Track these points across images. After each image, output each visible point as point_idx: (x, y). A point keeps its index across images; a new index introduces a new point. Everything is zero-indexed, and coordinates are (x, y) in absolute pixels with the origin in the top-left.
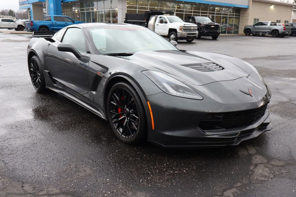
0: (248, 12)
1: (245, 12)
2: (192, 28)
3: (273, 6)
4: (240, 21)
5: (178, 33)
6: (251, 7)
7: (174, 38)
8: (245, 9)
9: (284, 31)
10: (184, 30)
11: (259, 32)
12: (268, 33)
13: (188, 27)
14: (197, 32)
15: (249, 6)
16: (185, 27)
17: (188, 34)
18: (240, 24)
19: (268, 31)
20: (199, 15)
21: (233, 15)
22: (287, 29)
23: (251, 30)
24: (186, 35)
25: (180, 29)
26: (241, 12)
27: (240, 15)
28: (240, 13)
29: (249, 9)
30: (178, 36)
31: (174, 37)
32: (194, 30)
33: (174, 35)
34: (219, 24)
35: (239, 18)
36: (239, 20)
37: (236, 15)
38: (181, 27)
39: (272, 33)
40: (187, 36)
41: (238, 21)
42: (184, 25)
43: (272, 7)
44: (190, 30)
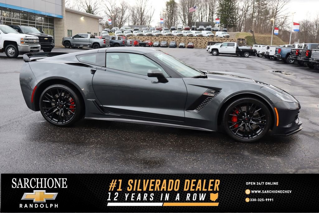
0: (62, 22)
1: (59, 22)
2: (35, 40)
3: (83, 17)
4: (55, 32)
5: (18, 46)
6: (65, 17)
7: (14, 53)
8: (59, 19)
9: (104, 44)
10: (26, 43)
11: (79, 45)
12: (89, 46)
13: (30, 39)
14: (39, 45)
15: (63, 16)
16: (27, 39)
17: (31, 48)
18: (55, 35)
19: (88, 43)
20: (27, 25)
21: (47, 25)
22: (107, 42)
23: (71, 42)
24: (29, 49)
25: (22, 42)
26: (55, 22)
27: (54, 25)
28: (53, 23)
29: (63, 19)
30: (19, 50)
31: (13, 51)
32: (37, 43)
33: (13, 49)
34: (52, 36)
35: (53, 28)
36: (54, 30)
37: (50, 25)
38: (21, 39)
39: (94, 46)
40: (31, 50)
41: (52, 32)
42: (26, 37)
43: (82, 19)
44: (33, 43)
